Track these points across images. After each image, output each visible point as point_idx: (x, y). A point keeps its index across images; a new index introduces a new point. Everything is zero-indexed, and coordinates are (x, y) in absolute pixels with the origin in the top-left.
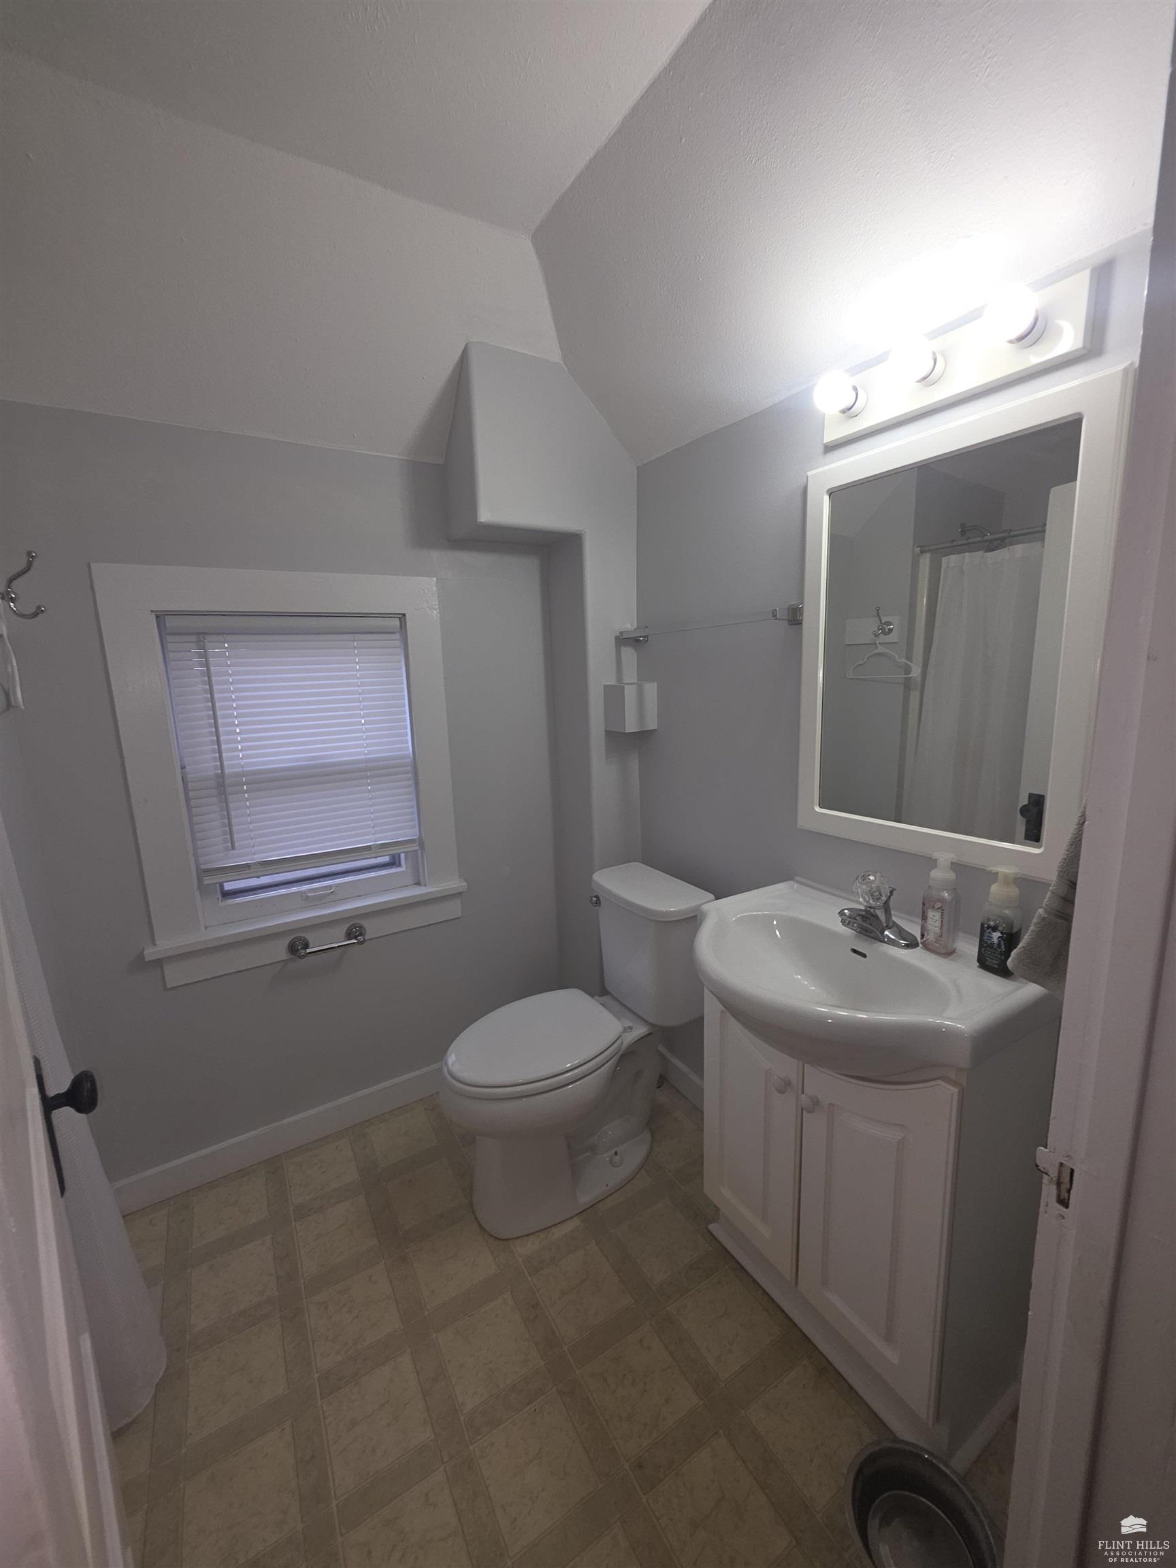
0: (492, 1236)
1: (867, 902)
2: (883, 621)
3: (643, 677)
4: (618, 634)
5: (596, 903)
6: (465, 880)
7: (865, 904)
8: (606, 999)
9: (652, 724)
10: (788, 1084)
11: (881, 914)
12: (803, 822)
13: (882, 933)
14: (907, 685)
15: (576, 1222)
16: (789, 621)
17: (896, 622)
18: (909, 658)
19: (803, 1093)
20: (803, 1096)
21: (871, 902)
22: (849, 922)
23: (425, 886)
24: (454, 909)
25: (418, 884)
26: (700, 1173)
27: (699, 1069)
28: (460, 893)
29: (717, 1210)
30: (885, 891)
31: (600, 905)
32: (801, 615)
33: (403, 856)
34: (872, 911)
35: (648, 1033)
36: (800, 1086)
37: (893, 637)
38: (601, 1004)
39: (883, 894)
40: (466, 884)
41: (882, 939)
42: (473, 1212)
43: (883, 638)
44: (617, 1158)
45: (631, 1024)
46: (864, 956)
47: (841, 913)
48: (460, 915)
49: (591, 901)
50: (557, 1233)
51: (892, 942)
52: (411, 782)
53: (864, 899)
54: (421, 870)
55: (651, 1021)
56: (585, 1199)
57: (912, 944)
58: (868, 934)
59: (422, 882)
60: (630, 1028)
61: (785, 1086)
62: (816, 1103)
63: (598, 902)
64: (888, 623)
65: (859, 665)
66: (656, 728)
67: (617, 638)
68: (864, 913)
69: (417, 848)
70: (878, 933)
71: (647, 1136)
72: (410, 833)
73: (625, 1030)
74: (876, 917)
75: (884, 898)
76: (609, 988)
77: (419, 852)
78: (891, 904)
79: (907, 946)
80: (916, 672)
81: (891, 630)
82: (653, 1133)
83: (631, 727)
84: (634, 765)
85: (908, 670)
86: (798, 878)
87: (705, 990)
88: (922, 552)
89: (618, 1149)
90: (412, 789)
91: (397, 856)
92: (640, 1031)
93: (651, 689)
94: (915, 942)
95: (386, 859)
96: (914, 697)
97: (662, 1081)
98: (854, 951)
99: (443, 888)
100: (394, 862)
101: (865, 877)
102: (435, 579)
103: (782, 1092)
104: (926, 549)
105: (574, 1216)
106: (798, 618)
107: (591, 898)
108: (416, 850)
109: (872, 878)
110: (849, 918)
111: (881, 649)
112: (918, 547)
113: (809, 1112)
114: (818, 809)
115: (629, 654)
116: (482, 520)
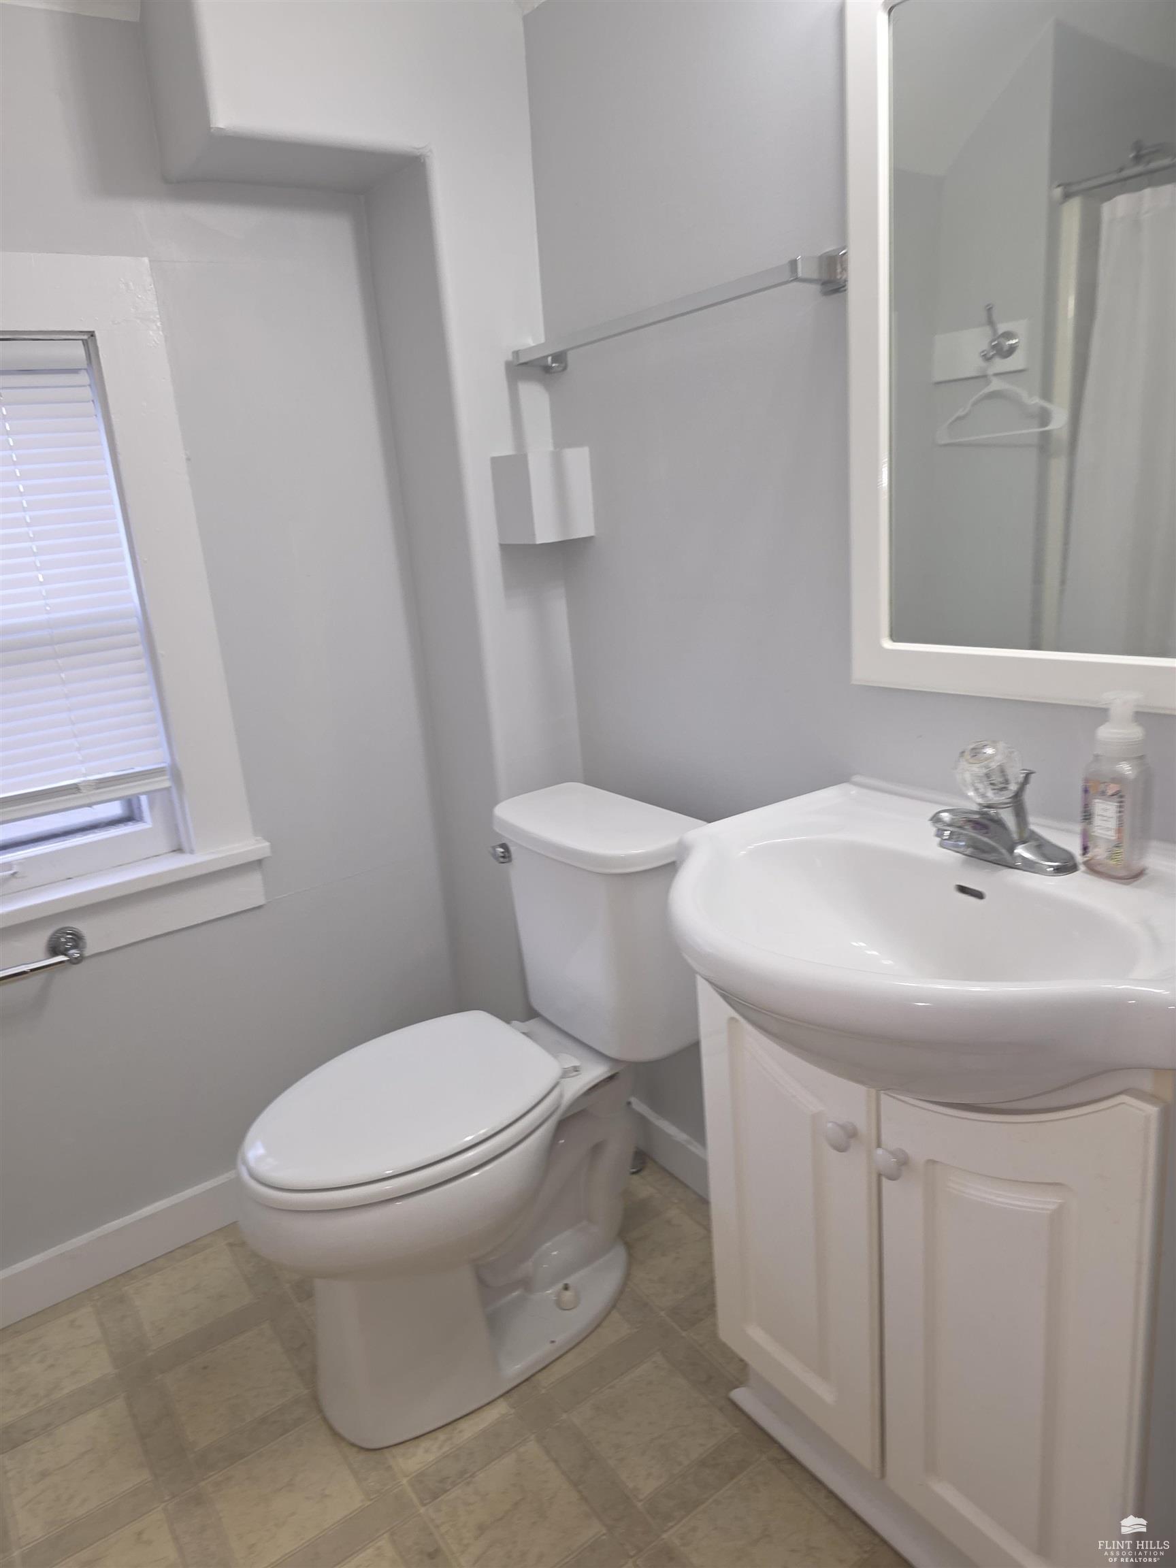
0: (353, 1445)
1: (983, 796)
2: (1000, 331)
3: (564, 438)
4: (510, 358)
5: (503, 857)
6: (266, 839)
7: (980, 800)
8: (533, 1024)
9: (584, 527)
10: (852, 1134)
11: (1008, 817)
12: (864, 671)
13: (1011, 850)
14: (1045, 444)
15: (501, 1408)
16: (824, 283)
17: (1021, 330)
18: (1047, 394)
19: (879, 1145)
20: (880, 1151)
21: (990, 794)
22: (952, 833)
23: (192, 852)
24: (250, 892)
25: (179, 850)
26: (712, 1307)
27: (697, 1128)
28: (259, 862)
29: (743, 1366)
30: (1015, 775)
31: (510, 861)
32: (844, 269)
33: (144, 799)
34: (992, 811)
35: (609, 1074)
36: (874, 1132)
37: (1015, 362)
38: (524, 1033)
39: (1011, 777)
40: (267, 844)
41: (1010, 864)
42: (320, 1410)
43: (1001, 365)
44: (568, 1295)
45: (577, 1063)
46: (979, 895)
47: (936, 819)
48: (261, 901)
49: (494, 855)
50: (469, 1430)
51: (1029, 866)
52: (143, 662)
53: (976, 790)
54: (182, 828)
55: (612, 1052)
56: (514, 1369)
57: (1067, 866)
58: (986, 856)
59: (185, 846)
60: (576, 1069)
61: (847, 1139)
62: (903, 1162)
63: (506, 856)
64: (1009, 335)
65: (959, 418)
66: (592, 534)
67: (508, 365)
68: (977, 816)
69: (167, 784)
70: (1004, 851)
71: (618, 1255)
72: (152, 757)
73: (565, 1074)
74: (999, 823)
75: (1013, 787)
76: (537, 1004)
77: (174, 791)
78: (1029, 798)
79: (1059, 870)
80: (1059, 420)
81: (1012, 350)
82: (629, 1247)
83: (546, 533)
84: (559, 607)
85: (1044, 417)
86: (857, 778)
87: (699, 978)
88: (1067, 196)
89: (566, 1281)
90: (146, 676)
91: (135, 801)
92: (595, 1072)
93: (579, 460)
94: (1070, 864)
95: (115, 809)
96: (1058, 467)
97: (642, 1160)
98: (963, 889)
99: (223, 855)
100: (130, 817)
101: (976, 752)
102: (146, 260)
103: (841, 1149)
104: (1075, 188)
105: (498, 1398)
106: (839, 277)
107: (494, 848)
108: (168, 789)
109: (989, 751)
110: (949, 825)
111: (996, 385)
112: (1059, 186)
113: (891, 1178)
114: (888, 644)
115: (535, 397)
116: (221, 125)
